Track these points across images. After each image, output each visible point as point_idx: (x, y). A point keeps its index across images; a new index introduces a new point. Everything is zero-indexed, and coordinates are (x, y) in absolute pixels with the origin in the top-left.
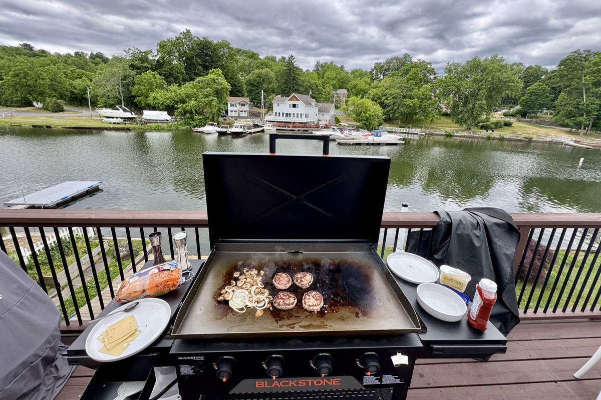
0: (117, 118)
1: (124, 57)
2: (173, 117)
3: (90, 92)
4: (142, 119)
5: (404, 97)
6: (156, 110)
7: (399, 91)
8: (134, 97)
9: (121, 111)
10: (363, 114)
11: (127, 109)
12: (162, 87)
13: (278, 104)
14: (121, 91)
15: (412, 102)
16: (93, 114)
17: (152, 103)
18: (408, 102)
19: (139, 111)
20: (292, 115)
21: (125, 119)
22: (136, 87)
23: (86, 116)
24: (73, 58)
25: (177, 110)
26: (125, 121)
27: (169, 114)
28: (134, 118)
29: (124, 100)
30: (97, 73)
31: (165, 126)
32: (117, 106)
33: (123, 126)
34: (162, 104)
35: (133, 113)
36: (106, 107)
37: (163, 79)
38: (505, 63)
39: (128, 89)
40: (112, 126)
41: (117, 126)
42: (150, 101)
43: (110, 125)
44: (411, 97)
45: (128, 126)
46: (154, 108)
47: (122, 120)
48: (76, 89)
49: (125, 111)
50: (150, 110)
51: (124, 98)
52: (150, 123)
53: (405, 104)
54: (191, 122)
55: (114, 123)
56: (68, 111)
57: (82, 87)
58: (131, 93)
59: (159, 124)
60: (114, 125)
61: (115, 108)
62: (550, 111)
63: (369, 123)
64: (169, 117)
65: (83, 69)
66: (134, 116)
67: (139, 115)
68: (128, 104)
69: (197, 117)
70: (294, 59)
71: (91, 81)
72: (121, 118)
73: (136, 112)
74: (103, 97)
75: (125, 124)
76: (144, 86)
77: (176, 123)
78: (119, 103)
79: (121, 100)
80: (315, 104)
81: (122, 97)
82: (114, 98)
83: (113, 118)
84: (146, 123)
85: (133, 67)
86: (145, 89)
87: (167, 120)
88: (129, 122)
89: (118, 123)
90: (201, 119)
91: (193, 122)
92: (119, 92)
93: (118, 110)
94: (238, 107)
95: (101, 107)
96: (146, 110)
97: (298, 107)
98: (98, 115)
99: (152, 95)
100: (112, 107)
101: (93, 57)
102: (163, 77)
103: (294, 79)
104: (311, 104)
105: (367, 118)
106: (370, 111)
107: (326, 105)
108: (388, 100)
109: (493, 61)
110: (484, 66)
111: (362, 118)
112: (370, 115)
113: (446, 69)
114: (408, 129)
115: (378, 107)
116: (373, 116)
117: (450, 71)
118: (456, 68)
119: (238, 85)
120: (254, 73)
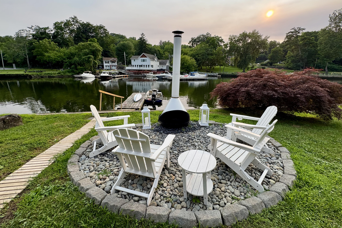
5: (208, 54)
7: (205, 51)
10: (185, 64)
12: (54, 50)
13: (134, 60)
14: (26, 53)
15: (213, 57)
18: (210, 57)
20: (143, 66)
22: (36, 50)
37: (57, 45)
38: (259, 35)
44: (212, 55)
54: (75, 71)
62: (283, 62)
63: (189, 69)
69: (79, 67)
70: (144, 35)
77: (64, 71)
80: (157, 60)
81: (27, 57)
86: (42, 51)
90: (82, 68)
91: (76, 71)
94: (110, 64)
97: (146, 61)
102: (57, 44)
103: (145, 47)
104: (154, 59)
105: (188, 66)
106: (189, 62)
107: (164, 61)
108: (199, 57)
109: (253, 33)
110: (249, 36)
111: (185, 67)
112: (189, 65)
113: (229, 39)
114: (211, 73)
115: (194, 60)
116: (191, 65)
117: (232, 40)
118: (234, 38)
119: (111, 52)
120: (120, 44)
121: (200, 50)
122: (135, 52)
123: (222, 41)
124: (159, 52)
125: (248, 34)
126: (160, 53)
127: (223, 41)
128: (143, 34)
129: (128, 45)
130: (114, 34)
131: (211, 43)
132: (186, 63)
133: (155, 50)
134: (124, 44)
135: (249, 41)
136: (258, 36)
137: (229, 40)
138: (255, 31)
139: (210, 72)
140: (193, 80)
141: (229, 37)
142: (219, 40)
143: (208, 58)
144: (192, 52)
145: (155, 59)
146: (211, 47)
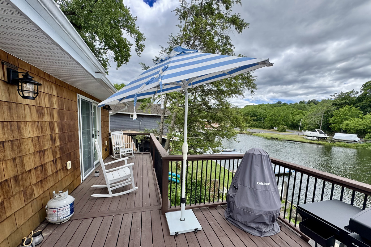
0: (314, 137)
1: (330, 99)
2: (363, 139)
3: (302, 122)
4: (332, 138)
6: (346, 133)
8: (331, 124)
9: (318, 132)
11: (322, 132)
12: (357, 116)
14: (321, 120)
16: (300, 134)
17: (344, 127)
19: (331, 133)
21: (319, 138)
22: (334, 118)
23: (296, 135)
24: (298, 105)
25: (368, 134)
26: (319, 139)
27: (358, 137)
28: (326, 138)
29: (322, 126)
30: (309, 111)
31: (352, 145)
32: (316, 130)
33: (317, 142)
34: (354, 129)
35: (326, 134)
36: (308, 130)
39: (327, 119)
40: (309, 141)
41: (312, 142)
42: (343, 126)
43: (308, 140)
45: (320, 142)
46: (345, 132)
47: (316, 138)
48: (295, 121)
49: (321, 133)
50: (341, 133)
51: (322, 124)
52: (339, 142)
55: (311, 140)
56: (287, 132)
57: (298, 119)
58: (328, 121)
59: (346, 143)
60: (310, 141)
61: (314, 131)
64: (358, 139)
65: (302, 109)
66: (326, 136)
67: (331, 136)
68: (324, 129)
71: (304, 115)
72: (316, 137)
73: (328, 134)
74: (308, 124)
75: (318, 141)
76: (340, 116)
77: (365, 144)
78: (318, 128)
79: (320, 126)
81: (321, 124)
82: (315, 125)
83: (311, 136)
84: (334, 142)
85: (335, 104)
86: (340, 118)
87: (355, 141)
88: (321, 140)
89: (313, 140)
92: (320, 121)
93: (316, 132)
95: (306, 130)
96: (337, 132)
98: (303, 134)
99: (345, 122)
100: (313, 130)
101: (309, 102)
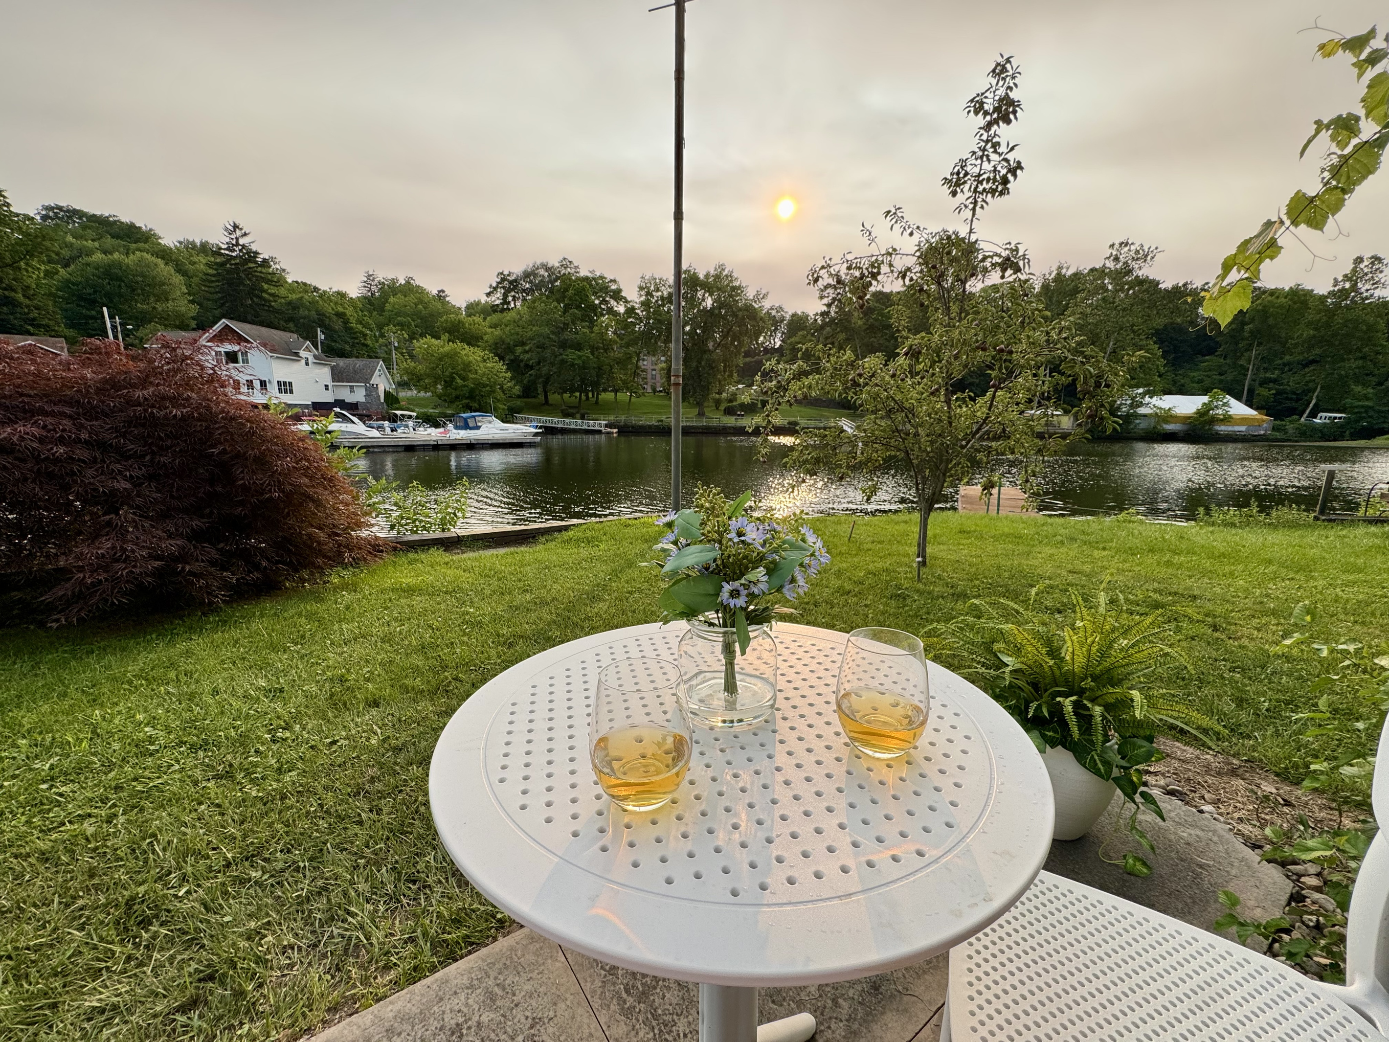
5: (564, 345)
7: (546, 330)
15: (580, 357)
44: (576, 346)
53: (563, 362)
70: (245, 234)
80: (315, 357)
103: (255, 291)
104: (297, 354)
105: (472, 391)
106: (476, 372)
107: (359, 363)
108: (527, 352)
109: (717, 277)
110: (708, 287)
111: (458, 393)
112: (480, 385)
113: (641, 288)
114: (579, 421)
115: (501, 366)
116: (485, 386)
117: (649, 294)
118: (658, 290)
119: (27, 302)
120: (88, 264)
121: (531, 323)
122: (193, 313)
123: (617, 295)
124: (346, 322)
125: (701, 276)
126: (352, 328)
127: (625, 298)
128: (235, 227)
129: (143, 275)
130: (73, 214)
131: (570, 299)
132: (464, 379)
133: (321, 314)
134: (119, 265)
135: (709, 302)
136: (734, 288)
137: (641, 296)
138: (723, 270)
139: (578, 416)
140: (471, 446)
141: (638, 282)
142: (605, 289)
143: (563, 360)
144: (498, 332)
145: (303, 354)
146: (574, 315)
